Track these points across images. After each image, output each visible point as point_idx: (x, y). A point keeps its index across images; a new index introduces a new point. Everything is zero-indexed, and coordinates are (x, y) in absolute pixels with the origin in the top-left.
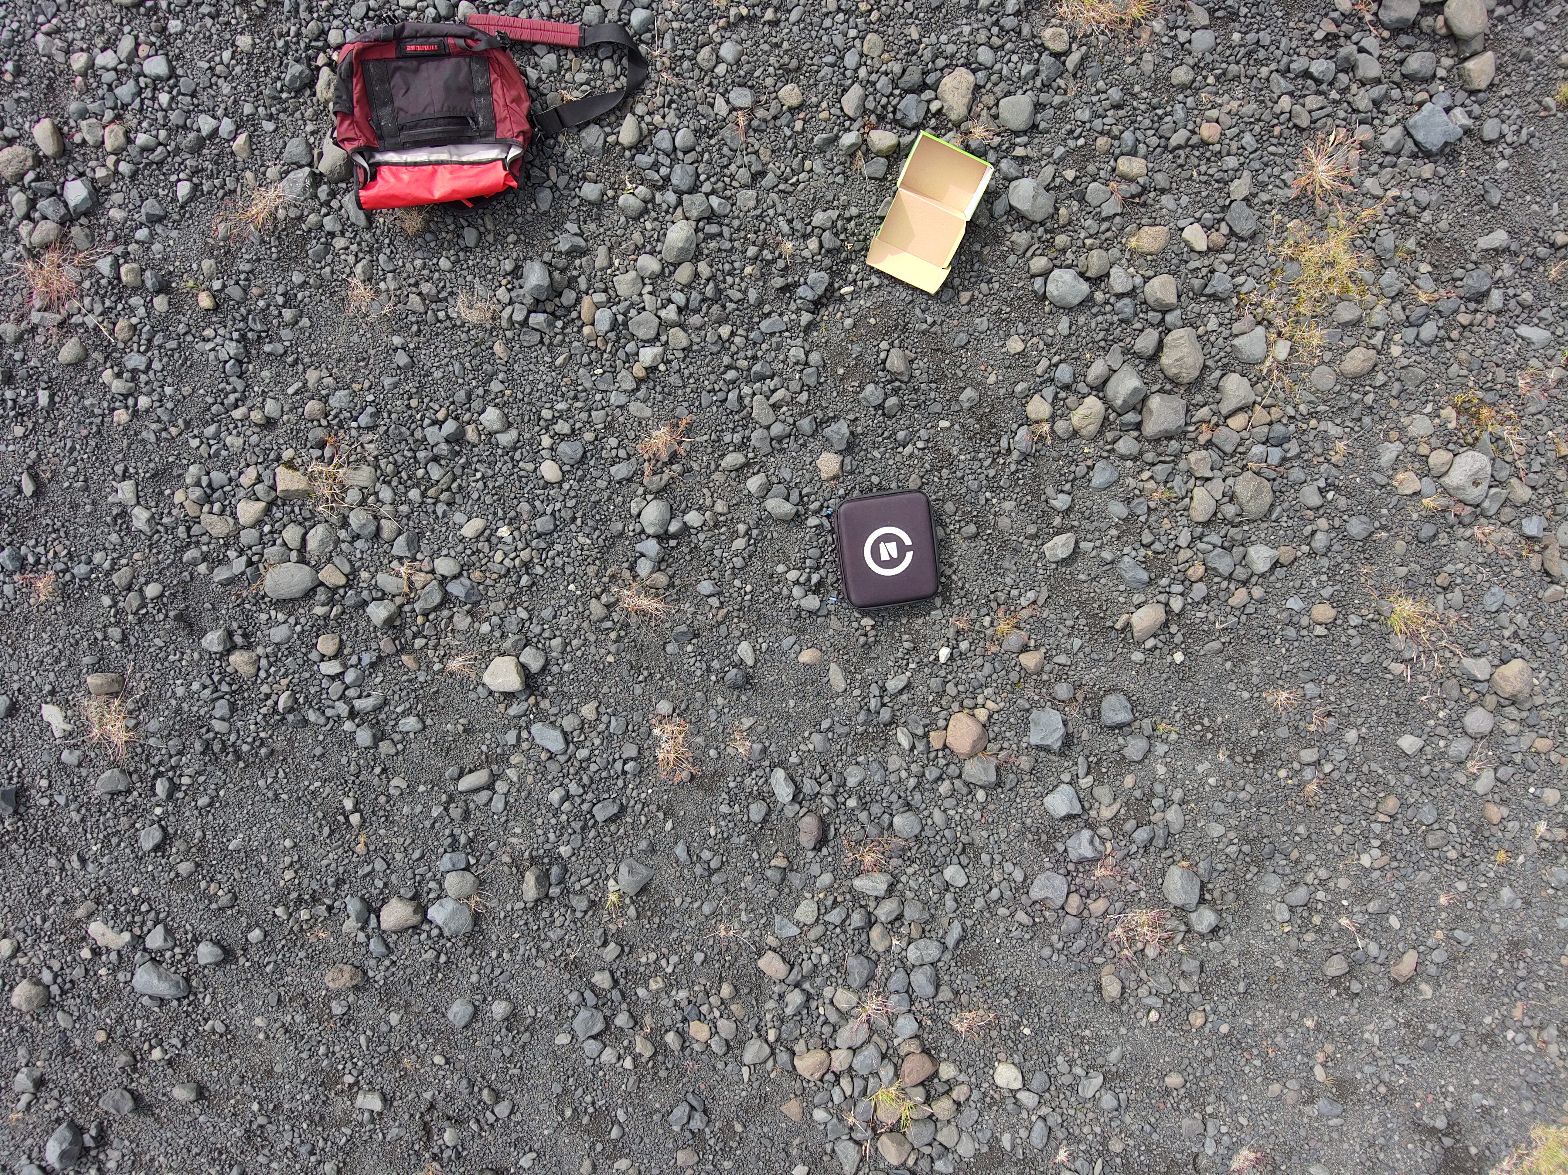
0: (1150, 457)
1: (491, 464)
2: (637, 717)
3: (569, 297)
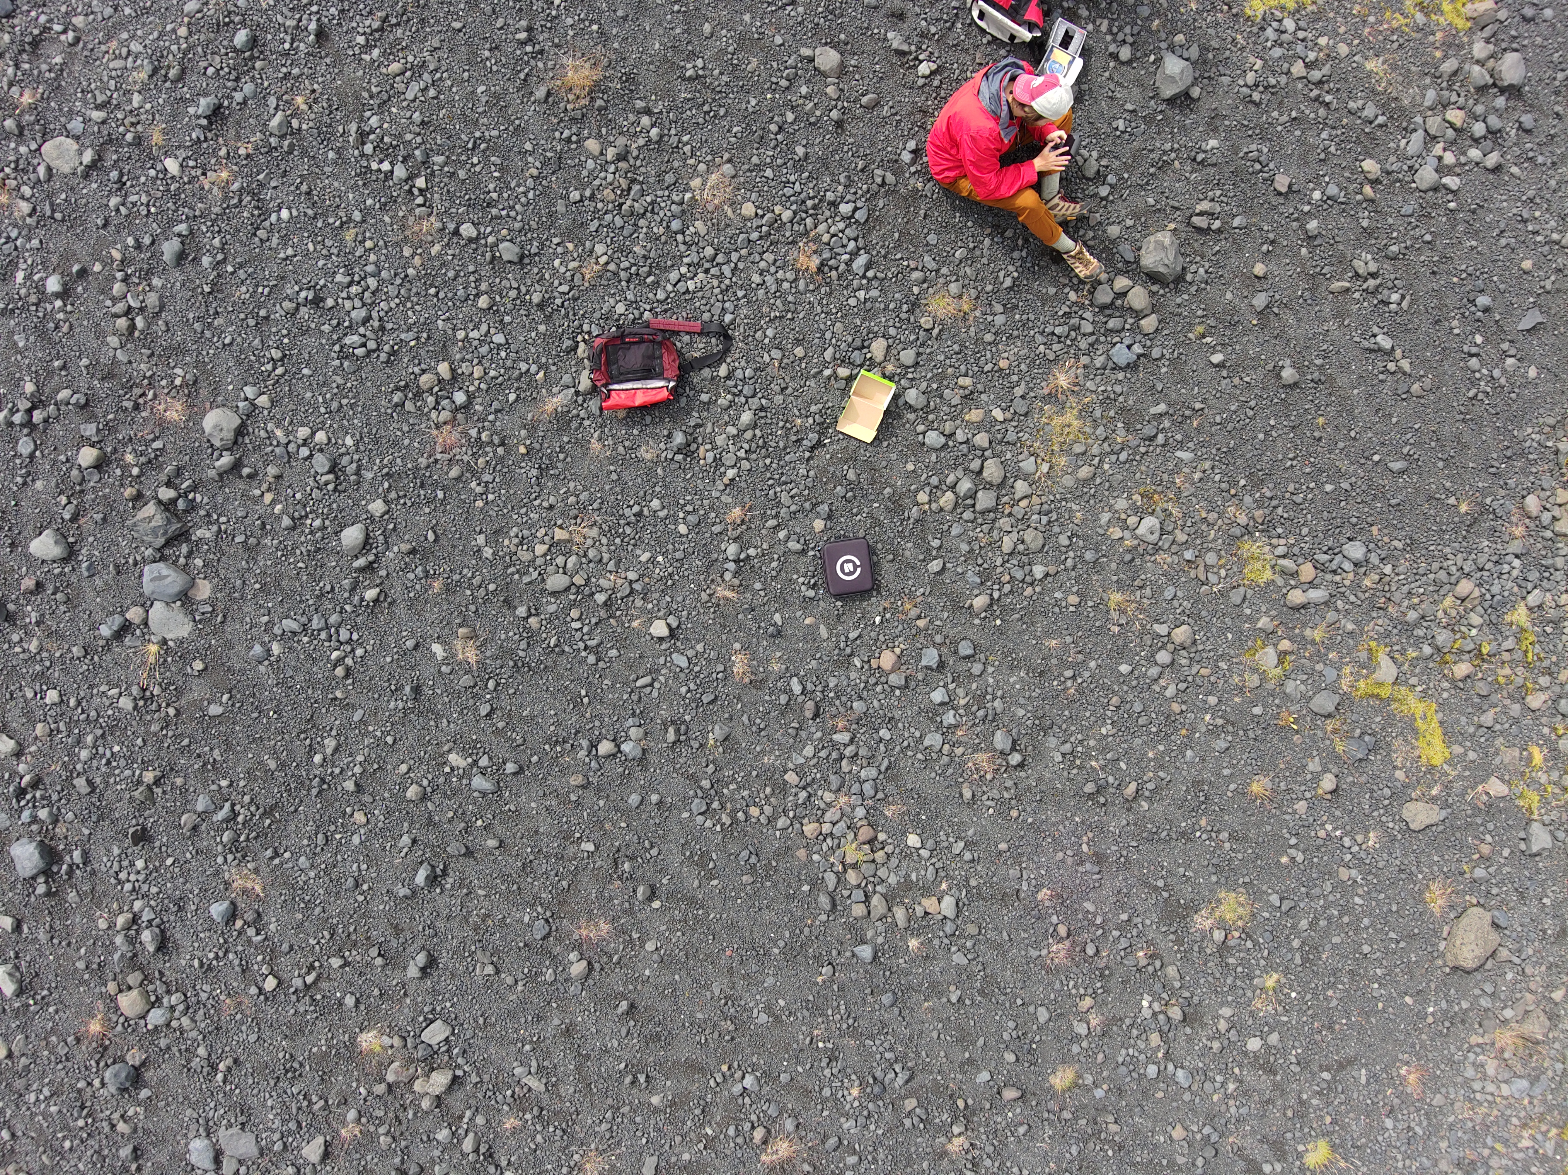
0: (980, 521)
1: (655, 526)
2: (723, 651)
3: (693, 447)
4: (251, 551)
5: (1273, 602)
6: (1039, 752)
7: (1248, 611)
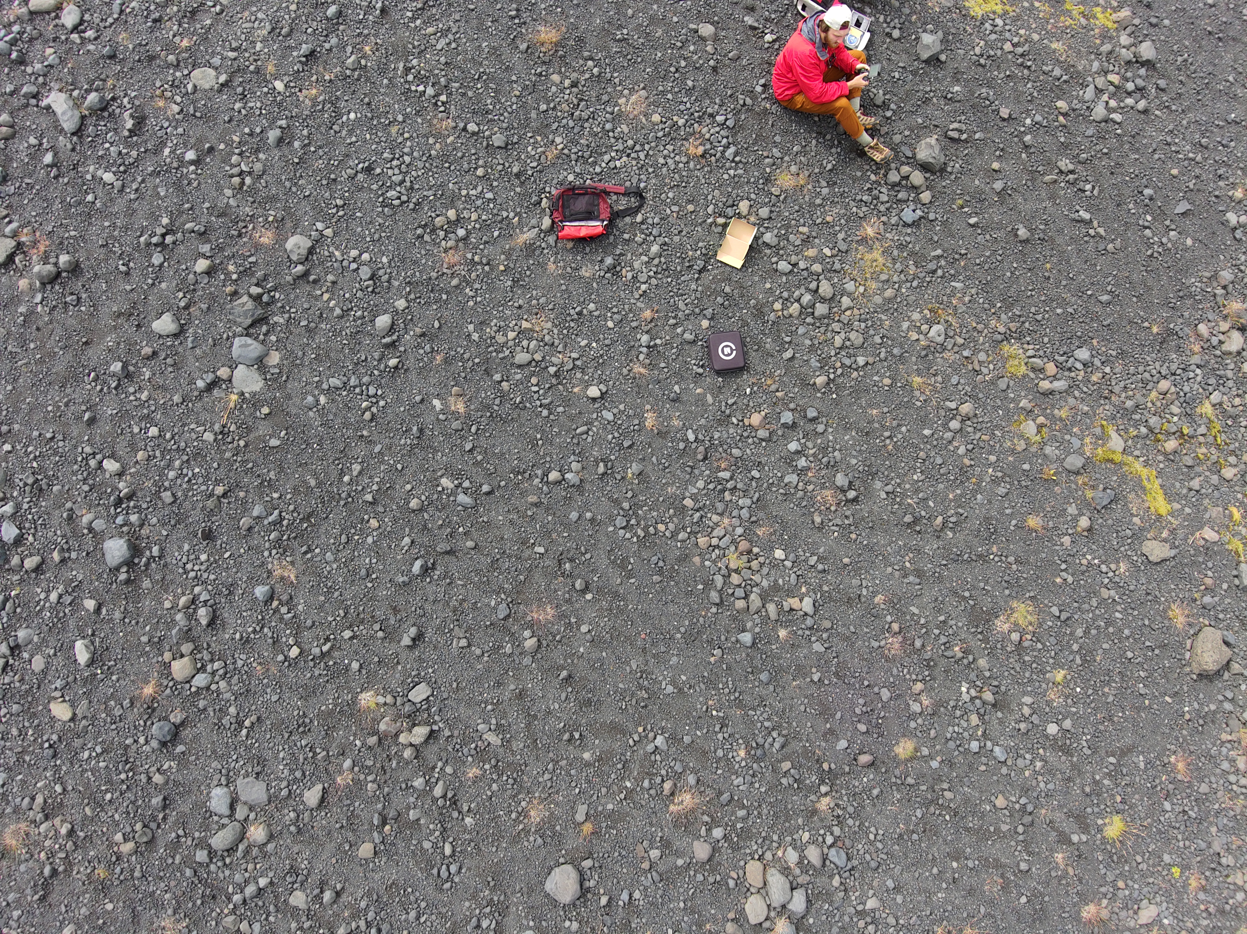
0: (818, 324)
1: (591, 322)
2: (639, 410)
3: (618, 268)
4: (311, 331)
5: (1028, 390)
6: (869, 492)
7: (1012, 395)
